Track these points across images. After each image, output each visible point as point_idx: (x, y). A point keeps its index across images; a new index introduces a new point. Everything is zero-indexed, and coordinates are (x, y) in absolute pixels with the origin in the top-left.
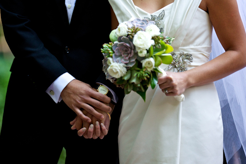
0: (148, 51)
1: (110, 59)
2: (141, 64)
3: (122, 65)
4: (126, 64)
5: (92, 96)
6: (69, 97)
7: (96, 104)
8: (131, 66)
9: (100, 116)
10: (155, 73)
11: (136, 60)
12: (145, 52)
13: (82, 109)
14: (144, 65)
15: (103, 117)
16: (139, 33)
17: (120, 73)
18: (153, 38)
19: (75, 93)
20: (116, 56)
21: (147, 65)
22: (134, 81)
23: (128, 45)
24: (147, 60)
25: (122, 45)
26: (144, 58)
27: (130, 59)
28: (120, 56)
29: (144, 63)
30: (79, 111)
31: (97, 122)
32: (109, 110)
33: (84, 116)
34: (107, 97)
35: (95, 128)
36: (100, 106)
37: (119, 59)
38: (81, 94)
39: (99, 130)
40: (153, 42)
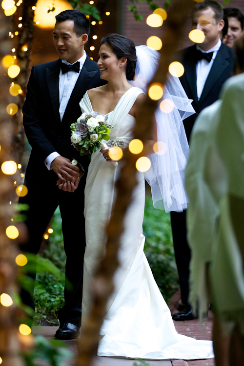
0: (95, 130)
1: (73, 132)
2: (90, 137)
3: (79, 135)
4: (82, 136)
5: (67, 166)
6: (55, 166)
7: (69, 171)
8: (84, 137)
9: (72, 178)
10: (97, 144)
11: (88, 134)
12: (93, 130)
13: (62, 174)
14: (91, 137)
15: (74, 179)
16: (91, 118)
17: (77, 140)
18: (99, 123)
19: (58, 164)
20: (77, 131)
21: (93, 138)
22: (85, 146)
23: (84, 125)
24: (93, 135)
25: (81, 124)
26: (92, 133)
27: (84, 133)
28: (80, 131)
29: (91, 136)
30: (60, 175)
31: (69, 182)
32: (78, 175)
33: (62, 178)
34: (76, 167)
35: (67, 185)
36: (72, 172)
37: (78, 132)
38: (62, 165)
39: (70, 186)
40: (98, 125)
